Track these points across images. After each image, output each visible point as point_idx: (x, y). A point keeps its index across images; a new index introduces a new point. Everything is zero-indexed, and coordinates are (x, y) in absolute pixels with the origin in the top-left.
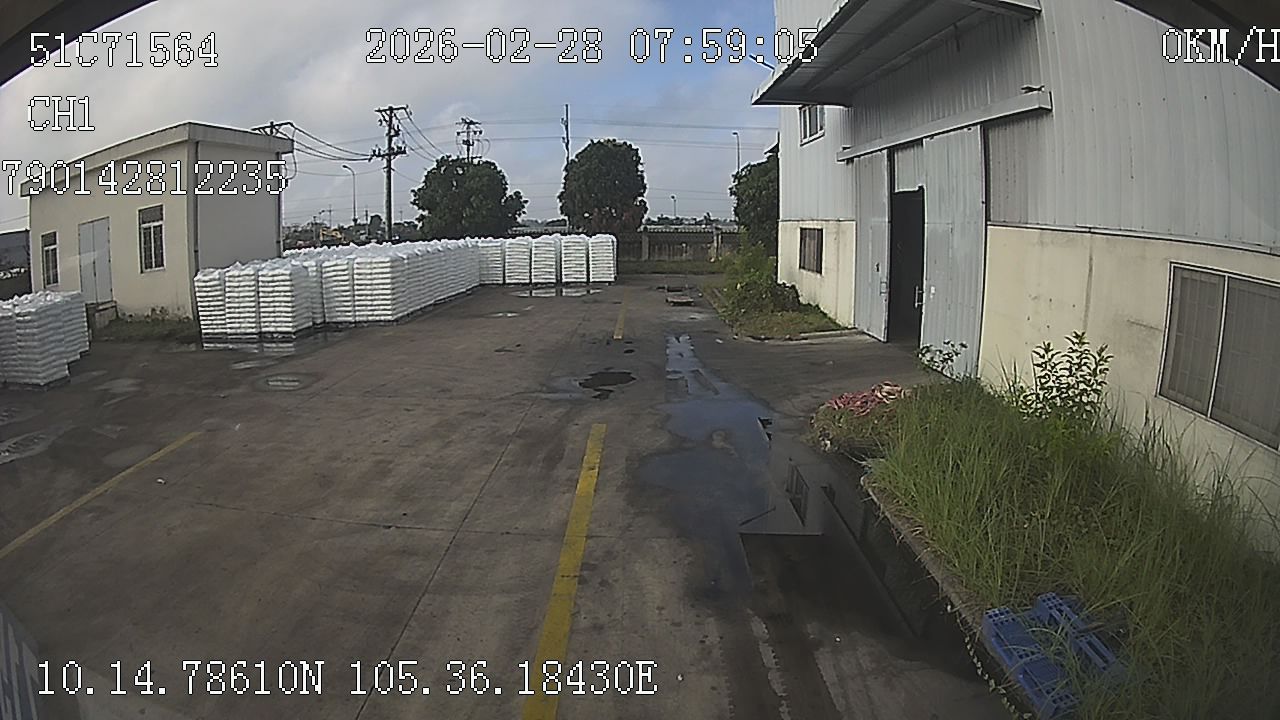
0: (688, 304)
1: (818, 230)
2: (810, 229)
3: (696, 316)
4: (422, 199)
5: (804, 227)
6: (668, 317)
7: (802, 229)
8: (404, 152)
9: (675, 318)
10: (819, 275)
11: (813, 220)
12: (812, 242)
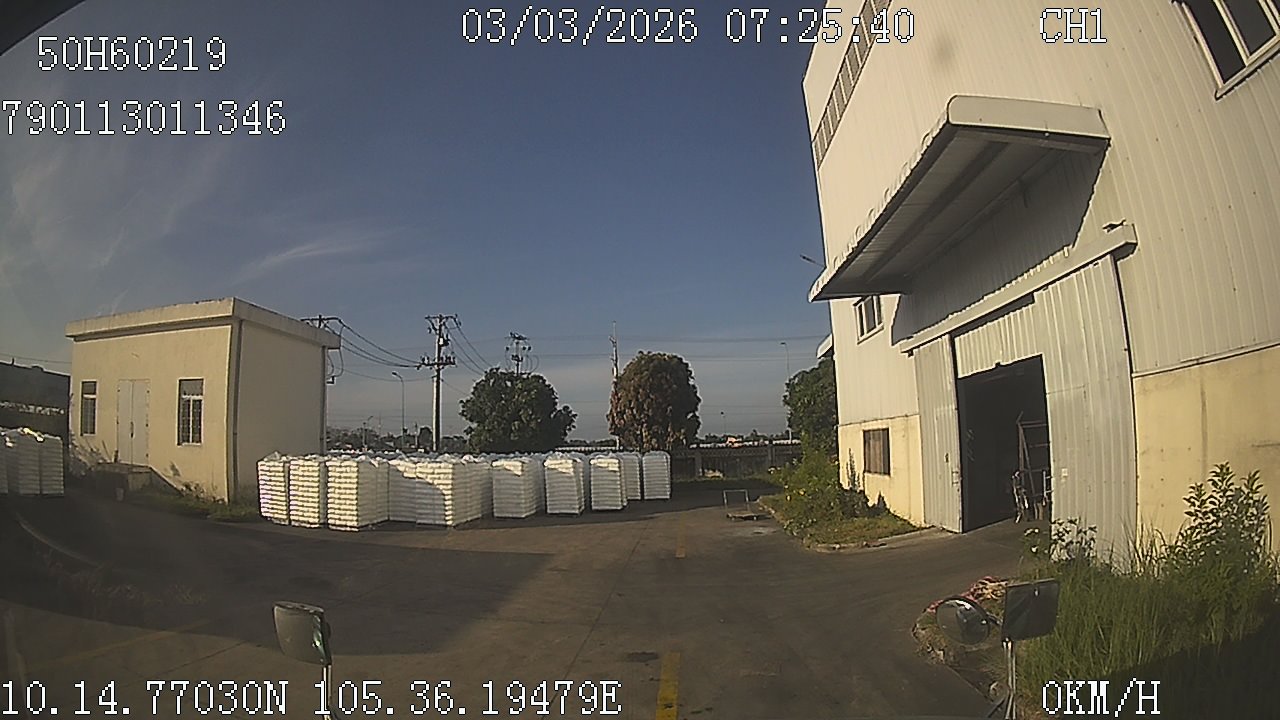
0: (750, 518)
1: (883, 430)
2: (874, 430)
3: (761, 530)
4: (472, 410)
5: (867, 429)
6: (731, 533)
7: (864, 432)
8: (454, 364)
9: (739, 534)
10: (887, 477)
11: (876, 420)
12: (878, 442)
